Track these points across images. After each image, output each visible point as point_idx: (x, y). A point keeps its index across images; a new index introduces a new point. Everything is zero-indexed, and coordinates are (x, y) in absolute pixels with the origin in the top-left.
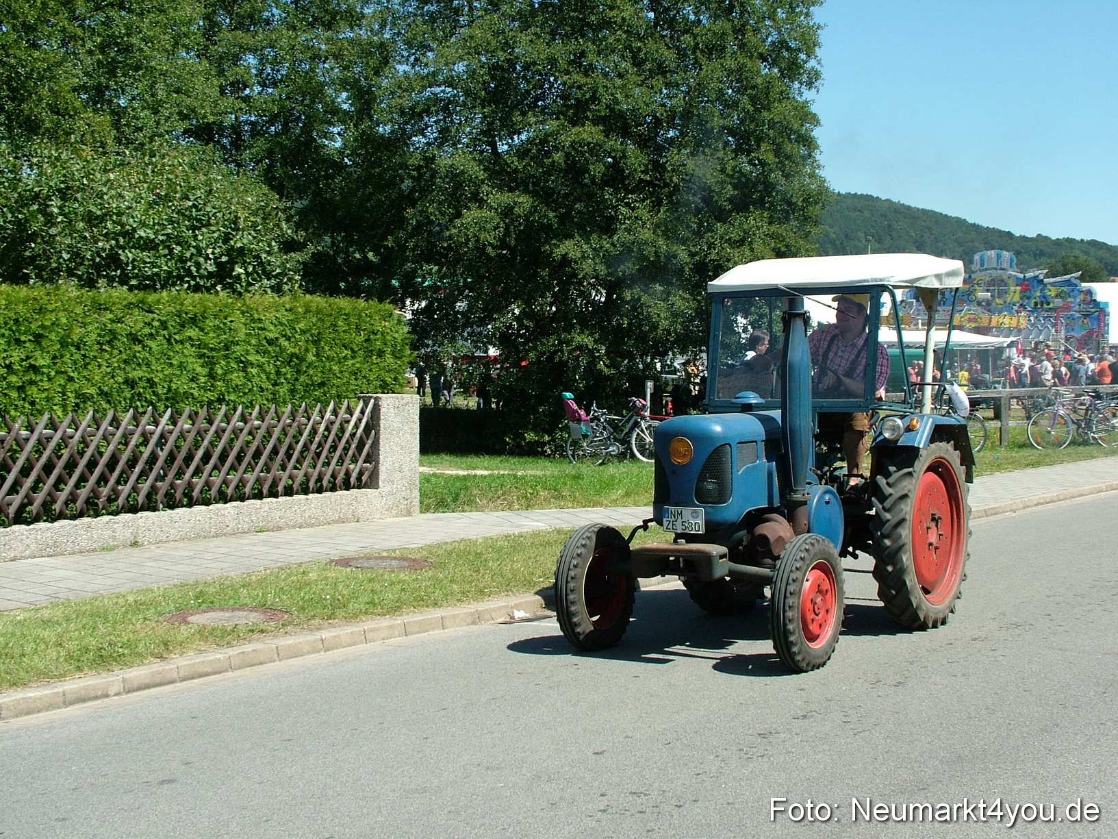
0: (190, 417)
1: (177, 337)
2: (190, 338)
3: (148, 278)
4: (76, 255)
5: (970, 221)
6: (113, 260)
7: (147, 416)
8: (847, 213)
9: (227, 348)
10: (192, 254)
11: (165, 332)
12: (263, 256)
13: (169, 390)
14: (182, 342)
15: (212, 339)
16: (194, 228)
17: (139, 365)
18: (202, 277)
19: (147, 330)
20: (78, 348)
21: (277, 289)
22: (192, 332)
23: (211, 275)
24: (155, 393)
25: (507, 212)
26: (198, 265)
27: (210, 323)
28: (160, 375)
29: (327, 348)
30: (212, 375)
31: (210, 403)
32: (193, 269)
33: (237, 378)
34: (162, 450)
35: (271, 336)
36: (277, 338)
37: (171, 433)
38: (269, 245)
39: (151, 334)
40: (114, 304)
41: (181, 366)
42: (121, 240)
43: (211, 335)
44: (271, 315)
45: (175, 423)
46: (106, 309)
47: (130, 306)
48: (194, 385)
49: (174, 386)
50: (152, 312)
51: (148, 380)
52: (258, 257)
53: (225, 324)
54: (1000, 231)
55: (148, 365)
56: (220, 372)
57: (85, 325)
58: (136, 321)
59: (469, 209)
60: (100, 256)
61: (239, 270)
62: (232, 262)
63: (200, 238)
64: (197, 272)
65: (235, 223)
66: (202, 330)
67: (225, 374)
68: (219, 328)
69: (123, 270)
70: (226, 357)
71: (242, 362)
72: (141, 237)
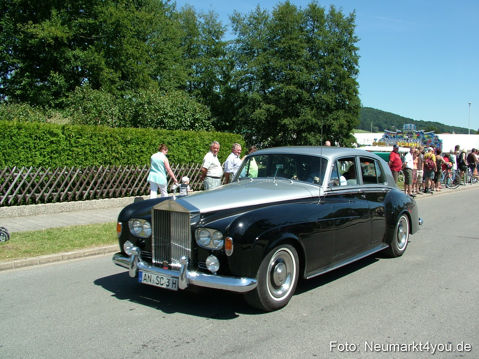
0: (184, 166)
1: (181, 143)
2: (184, 143)
3: (172, 127)
4: (152, 120)
5: (401, 116)
6: (162, 122)
7: (172, 166)
8: (365, 113)
9: (194, 146)
10: (184, 120)
11: (177, 142)
12: (204, 120)
13: (179, 158)
14: (182, 145)
15: (190, 144)
16: (184, 113)
17: (170, 151)
18: (186, 126)
19: (173, 141)
20: (154, 146)
21: (207, 130)
22: (185, 142)
23: (188, 126)
24: (175, 159)
25: (268, 110)
26: (185, 123)
27: (190, 139)
28: (176, 154)
29: (222, 147)
30: (190, 154)
31: (190, 162)
32: (184, 124)
33: (197, 155)
34: (176, 175)
35: (207, 143)
36: (208, 144)
37: (179, 171)
38: (205, 118)
39: (174, 142)
40: (164, 133)
41: (182, 152)
42: (164, 116)
43: (190, 143)
44: (206, 137)
45: (180, 168)
46: (161, 135)
47: (168, 134)
48: (185, 157)
49: (180, 157)
50: (174, 136)
51: (173, 156)
52: (202, 121)
53: (194, 140)
54: (409, 119)
55: (173, 151)
56: (192, 153)
57: (156, 139)
58: (169, 139)
59: (257, 109)
60: (159, 120)
61: (197, 125)
62: (195, 123)
63: (186, 115)
64: (185, 125)
65: (195, 111)
66: (188, 141)
67: (194, 154)
68: (192, 141)
69: (165, 124)
70: (194, 149)
71: (199, 151)
72: (169, 115)
